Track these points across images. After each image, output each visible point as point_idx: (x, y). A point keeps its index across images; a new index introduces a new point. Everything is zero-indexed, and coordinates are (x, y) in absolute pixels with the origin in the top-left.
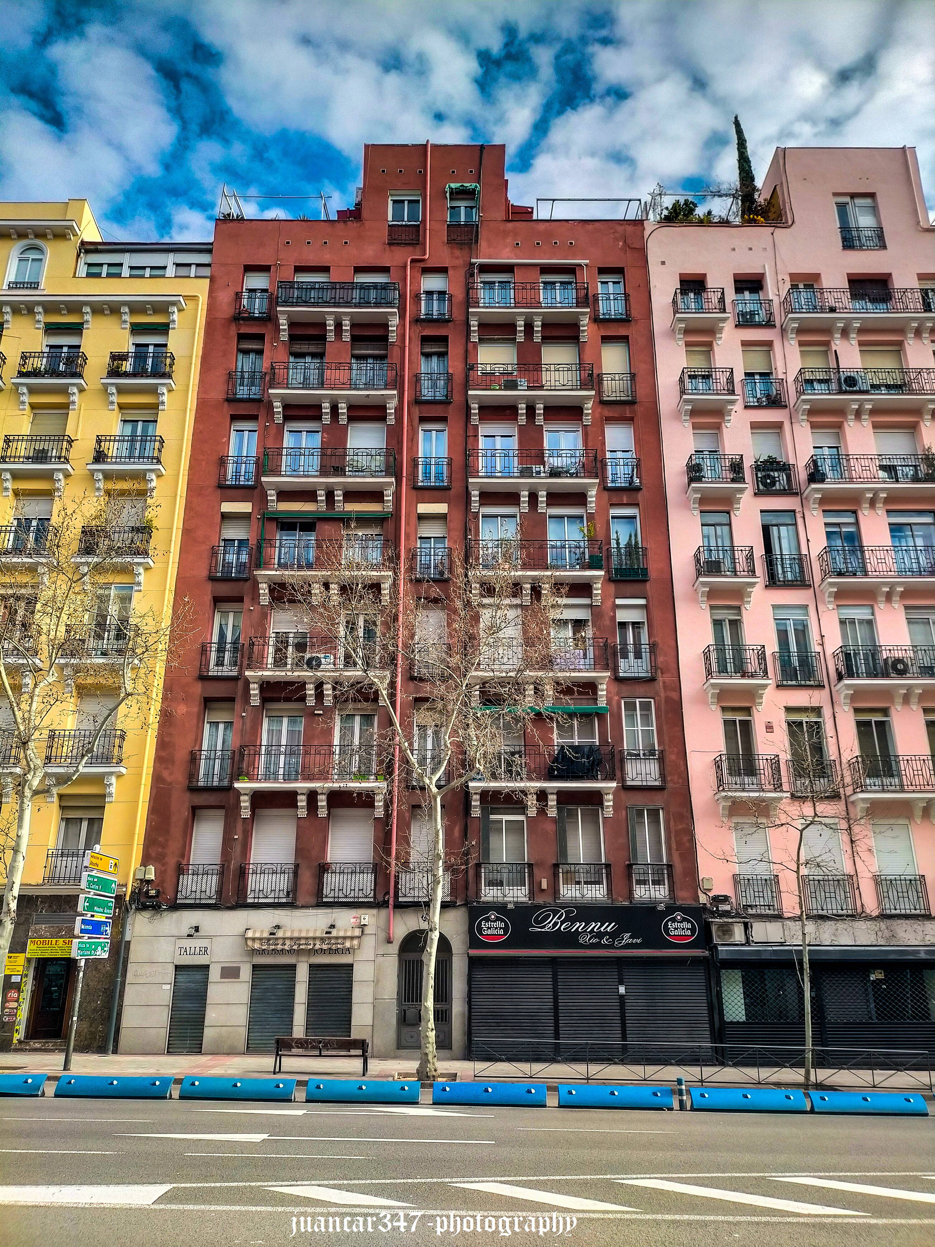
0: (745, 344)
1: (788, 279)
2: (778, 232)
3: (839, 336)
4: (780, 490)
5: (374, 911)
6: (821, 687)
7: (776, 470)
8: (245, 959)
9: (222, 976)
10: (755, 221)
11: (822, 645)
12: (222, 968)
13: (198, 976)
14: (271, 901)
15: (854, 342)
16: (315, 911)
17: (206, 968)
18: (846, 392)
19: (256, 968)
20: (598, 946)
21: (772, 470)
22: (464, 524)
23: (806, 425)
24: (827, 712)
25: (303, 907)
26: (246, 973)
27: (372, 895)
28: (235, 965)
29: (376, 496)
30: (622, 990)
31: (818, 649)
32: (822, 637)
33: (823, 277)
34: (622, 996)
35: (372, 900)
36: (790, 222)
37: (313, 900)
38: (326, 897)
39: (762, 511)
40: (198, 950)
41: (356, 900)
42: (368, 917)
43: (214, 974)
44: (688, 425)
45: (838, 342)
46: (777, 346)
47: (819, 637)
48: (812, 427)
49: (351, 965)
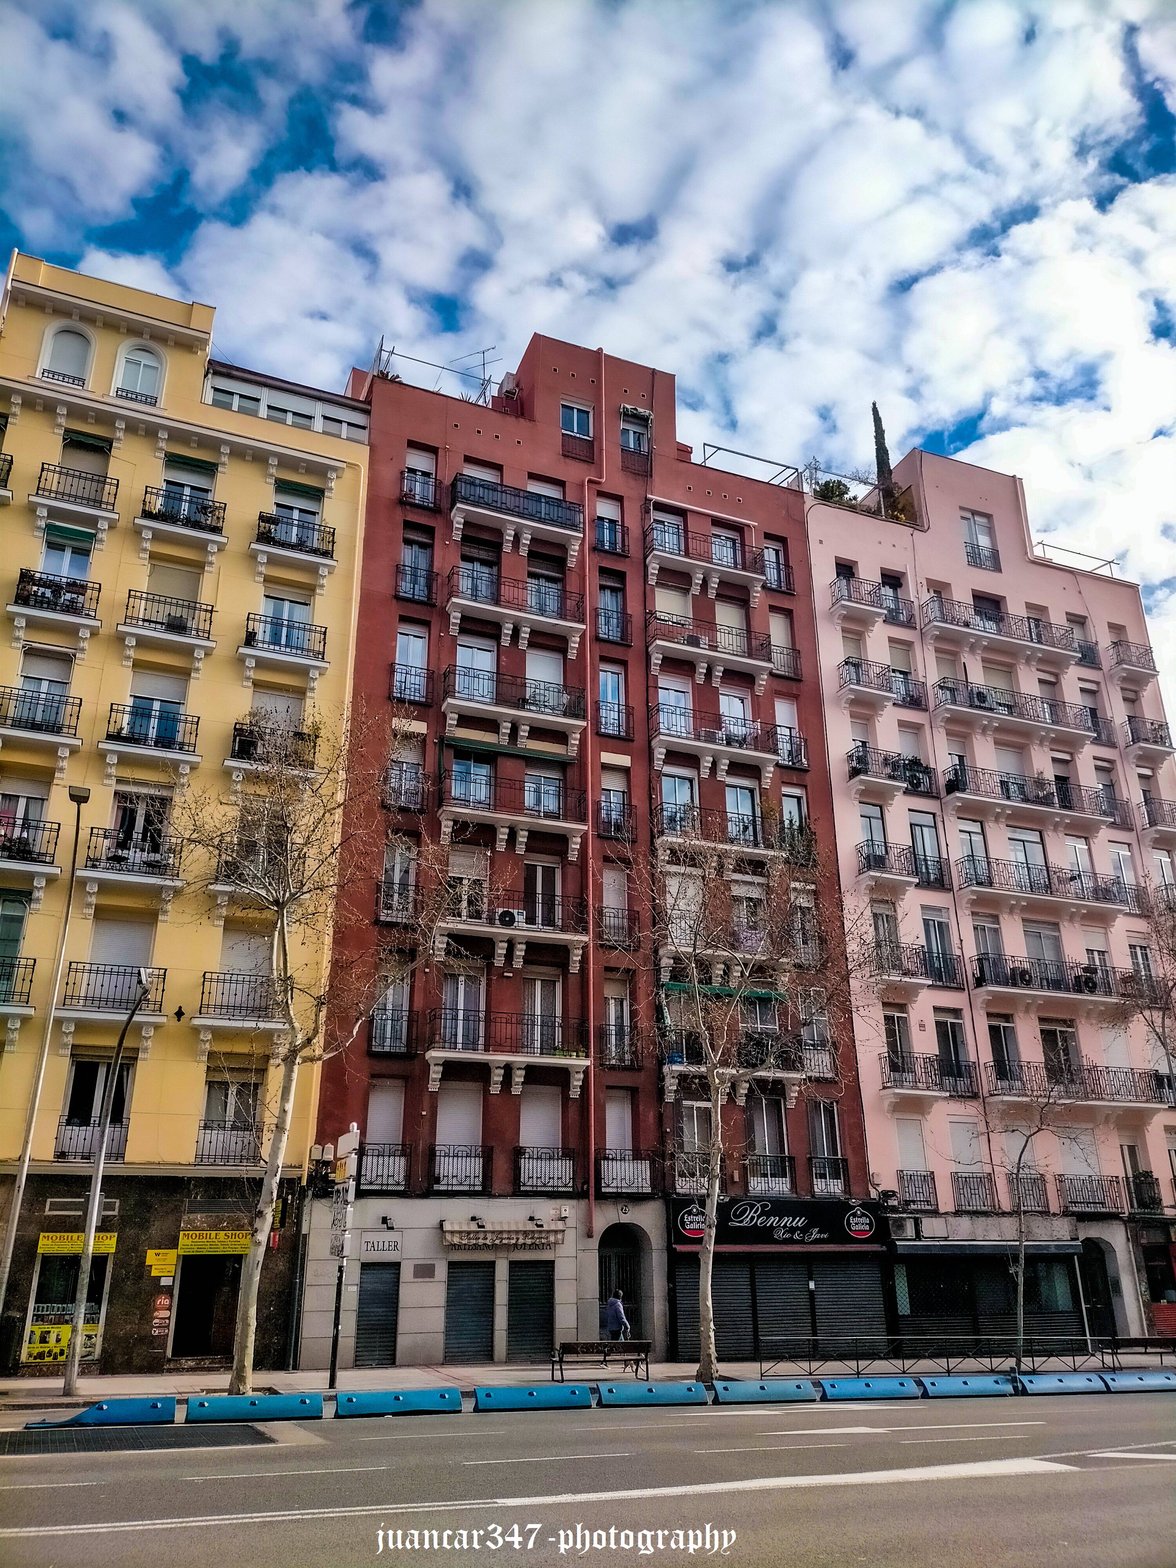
0: (891, 640)
1: (924, 582)
2: (916, 533)
3: (968, 649)
4: (924, 792)
5: (573, 1202)
6: (960, 989)
7: (921, 772)
8: (440, 1256)
9: (416, 1275)
10: (897, 518)
11: (962, 949)
12: (415, 1266)
13: (387, 1275)
14: (466, 1188)
15: (979, 658)
16: (513, 1201)
17: (397, 1266)
18: (977, 707)
19: (452, 1265)
20: (791, 1241)
21: (918, 771)
22: (648, 783)
23: (943, 732)
24: (966, 1014)
25: (500, 1196)
26: (441, 1272)
27: (571, 1184)
28: (429, 1262)
29: (560, 736)
30: (812, 1285)
31: (958, 952)
32: (961, 941)
33: (954, 588)
34: (811, 1293)
35: (571, 1190)
36: (926, 528)
37: (509, 1189)
38: (524, 1185)
39: (910, 810)
40: (386, 1244)
41: (555, 1189)
42: (569, 1208)
43: (407, 1273)
44: (847, 713)
45: (966, 655)
46: (917, 647)
47: (959, 942)
48: (947, 734)
49: (553, 1262)
